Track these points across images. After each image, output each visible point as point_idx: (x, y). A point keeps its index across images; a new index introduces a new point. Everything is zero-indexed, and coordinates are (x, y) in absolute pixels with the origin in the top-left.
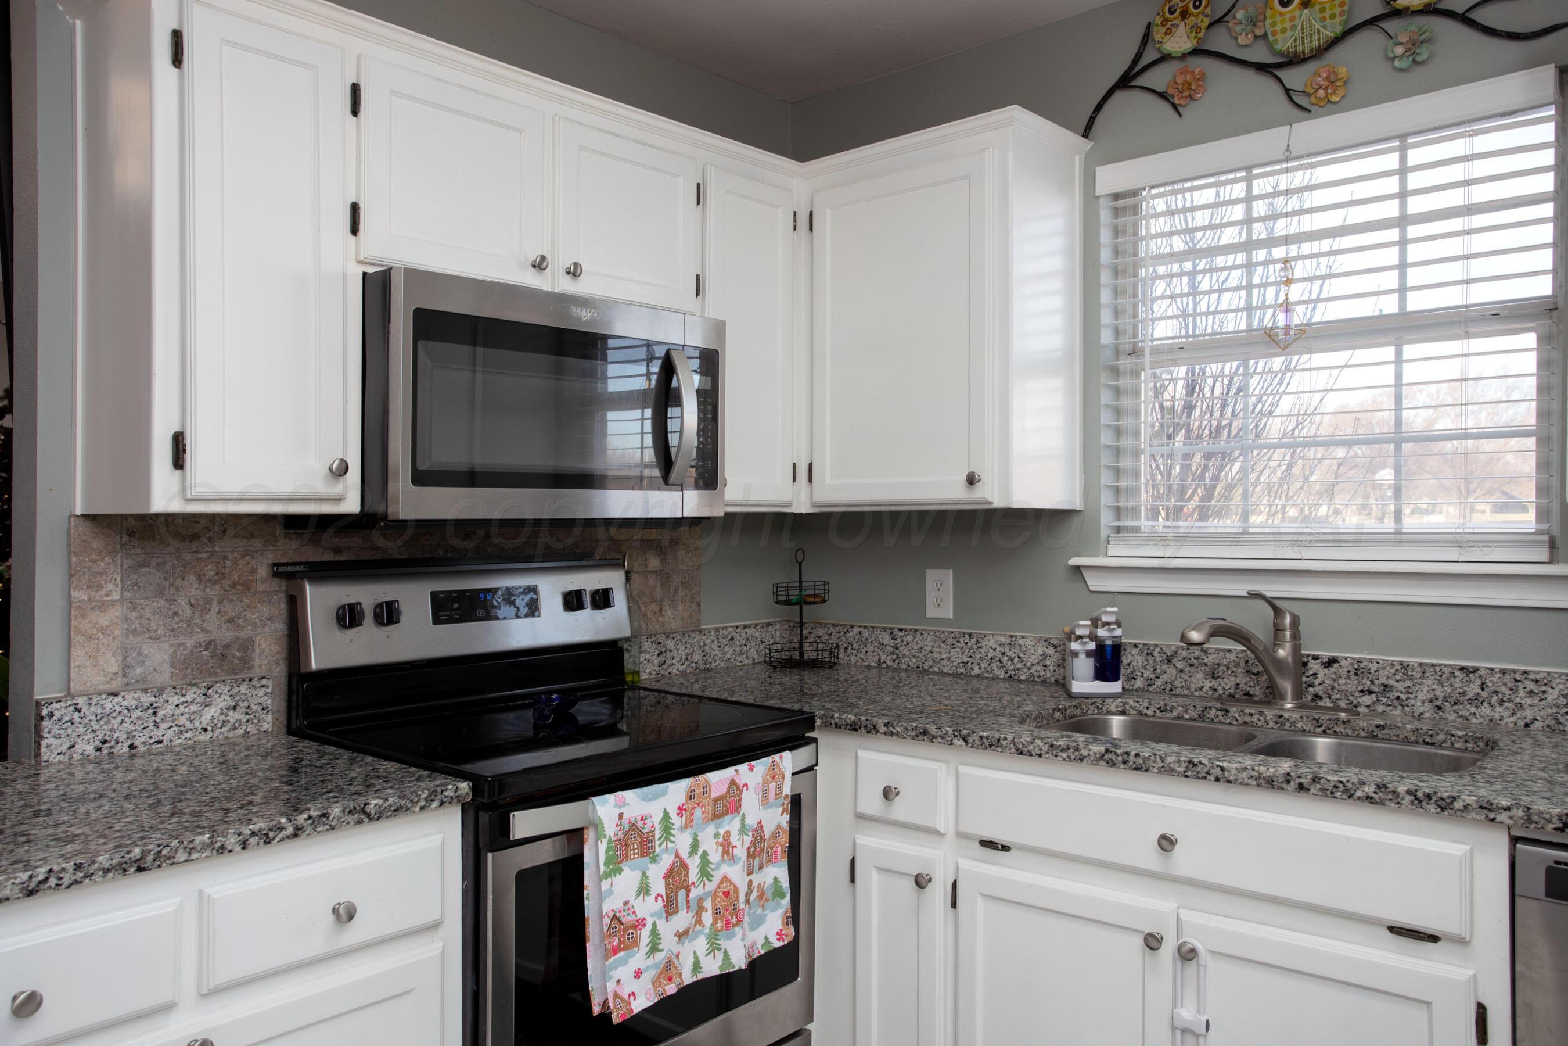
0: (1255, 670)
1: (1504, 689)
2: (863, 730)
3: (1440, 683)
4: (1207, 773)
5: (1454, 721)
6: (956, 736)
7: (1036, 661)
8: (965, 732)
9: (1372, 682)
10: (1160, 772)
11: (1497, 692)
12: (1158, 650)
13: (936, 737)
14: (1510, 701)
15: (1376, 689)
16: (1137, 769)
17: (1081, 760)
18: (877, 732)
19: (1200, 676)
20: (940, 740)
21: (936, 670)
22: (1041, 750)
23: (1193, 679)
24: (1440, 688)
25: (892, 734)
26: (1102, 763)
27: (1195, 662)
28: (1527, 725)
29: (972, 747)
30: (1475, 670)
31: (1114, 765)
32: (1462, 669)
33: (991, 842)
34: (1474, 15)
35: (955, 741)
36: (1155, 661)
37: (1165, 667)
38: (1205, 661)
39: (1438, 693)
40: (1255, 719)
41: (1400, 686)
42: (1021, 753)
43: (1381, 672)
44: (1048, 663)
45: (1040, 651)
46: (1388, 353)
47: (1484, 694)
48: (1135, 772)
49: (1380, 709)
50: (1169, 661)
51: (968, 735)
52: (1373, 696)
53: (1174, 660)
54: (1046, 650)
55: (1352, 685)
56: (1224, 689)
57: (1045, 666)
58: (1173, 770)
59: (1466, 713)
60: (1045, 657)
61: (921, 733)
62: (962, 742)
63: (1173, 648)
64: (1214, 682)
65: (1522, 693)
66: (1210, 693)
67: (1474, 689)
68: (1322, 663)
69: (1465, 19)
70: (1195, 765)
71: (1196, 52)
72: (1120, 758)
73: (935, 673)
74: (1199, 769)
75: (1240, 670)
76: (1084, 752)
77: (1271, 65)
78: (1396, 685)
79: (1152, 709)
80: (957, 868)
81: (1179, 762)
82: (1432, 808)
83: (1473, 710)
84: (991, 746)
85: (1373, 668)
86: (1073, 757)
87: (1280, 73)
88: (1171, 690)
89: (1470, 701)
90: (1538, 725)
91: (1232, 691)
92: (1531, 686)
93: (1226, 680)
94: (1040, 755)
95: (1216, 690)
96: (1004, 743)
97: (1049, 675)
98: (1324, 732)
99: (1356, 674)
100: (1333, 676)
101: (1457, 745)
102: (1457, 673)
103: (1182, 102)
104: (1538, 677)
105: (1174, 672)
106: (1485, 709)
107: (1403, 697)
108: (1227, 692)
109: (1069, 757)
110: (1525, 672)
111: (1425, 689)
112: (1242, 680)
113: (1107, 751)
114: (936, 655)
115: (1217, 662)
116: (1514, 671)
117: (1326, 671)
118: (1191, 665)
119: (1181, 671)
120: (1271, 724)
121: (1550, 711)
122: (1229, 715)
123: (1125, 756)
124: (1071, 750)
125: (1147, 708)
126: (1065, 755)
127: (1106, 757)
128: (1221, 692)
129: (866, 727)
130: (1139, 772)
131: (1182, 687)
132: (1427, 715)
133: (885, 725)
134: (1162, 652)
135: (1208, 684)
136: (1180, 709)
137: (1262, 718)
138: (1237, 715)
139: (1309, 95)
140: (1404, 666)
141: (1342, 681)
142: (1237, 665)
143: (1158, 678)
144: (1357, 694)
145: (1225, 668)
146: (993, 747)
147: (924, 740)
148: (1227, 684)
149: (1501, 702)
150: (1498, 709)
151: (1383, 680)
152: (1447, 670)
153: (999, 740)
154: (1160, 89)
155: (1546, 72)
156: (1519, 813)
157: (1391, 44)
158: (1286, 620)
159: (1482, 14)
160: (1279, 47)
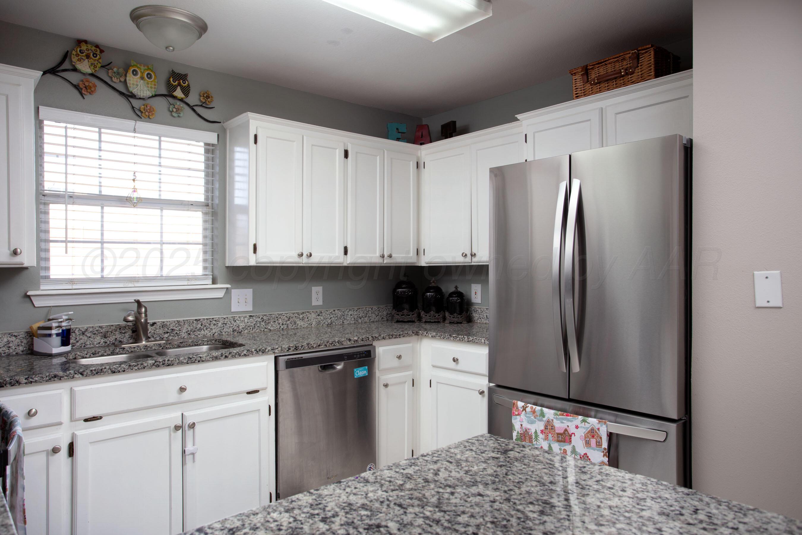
0: (124, 332)
1: (207, 325)
2: (8, 385)
3: (190, 326)
4: (195, 360)
5: (194, 338)
6: (75, 374)
7: (3, 345)
8: (81, 370)
9: (168, 329)
10: (178, 364)
11: (205, 326)
12: (77, 330)
13: (63, 377)
14: (209, 328)
15: (169, 331)
16: (168, 365)
17: (144, 368)
18: (20, 384)
19: (99, 338)
20: (66, 378)
22: (124, 368)
23: (95, 340)
24: (189, 327)
25: (31, 382)
26: (154, 367)
27: (96, 332)
28: (213, 335)
29: (86, 376)
30: (200, 320)
31: (159, 366)
32: (196, 320)
33: (94, 417)
34: (195, 108)
35: (76, 376)
36: (76, 335)
37: (81, 337)
38: (101, 331)
39: (189, 329)
40: (136, 349)
41: (177, 329)
42: (114, 372)
43: (171, 325)
44: (11, 345)
45: (5, 340)
47: (202, 327)
48: (168, 367)
49: (171, 338)
50: (83, 334)
51: (84, 371)
52: (168, 334)
53: (86, 333)
54: (9, 339)
55: (161, 331)
56: (110, 341)
57: (9, 347)
58: (183, 362)
59: (197, 334)
60: (9, 342)
61: (52, 377)
62: (80, 375)
63: (85, 328)
64: (105, 339)
65: (212, 325)
66: (104, 344)
67: (199, 326)
68: (150, 325)
69: (192, 108)
70: (191, 358)
71: (92, 75)
72: (161, 363)
74: (192, 359)
75: (117, 333)
76: (145, 365)
77: (127, 95)
78: (176, 328)
79: (89, 354)
80: (74, 436)
81: (185, 359)
83: (199, 333)
84: (97, 373)
85: (168, 324)
86: (140, 368)
87: (131, 100)
88: (85, 346)
89: (198, 330)
90: (216, 334)
91: (114, 342)
92: (214, 322)
93: (111, 338)
94: (124, 371)
95: (106, 342)
96: (105, 370)
97: (11, 351)
98: (163, 348)
99: (163, 327)
100: (154, 329)
101: (205, 344)
102: (194, 322)
103: (86, 93)
104: (216, 319)
105: (86, 338)
106: (202, 332)
107: (178, 332)
108: (111, 343)
109: (138, 368)
110: (213, 318)
111: (185, 328)
113: (156, 362)
115: (107, 331)
116: (210, 319)
117: (152, 327)
118: (94, 334)
119: (90, 337)
120: (142, 350)
121: (219, 329)
122: (125, 350)
123: (164, 362)
124: (140, 365)
125: (86, 354)
126: (136, 368)
127: (155, 364)
128: (108, 343)
129: (10, 383)
130: (169, 366)
131: (90, 344)
132: (186, 337)
133: (26, 379)
134: (80, 330)
135: (102, 341)
136: (103, 351)
137: (139, 348)
138: (128, 349)
139: (142, 112)
140: (178, 322)
141: (157, 330)
142: (116, 331)
143: (78, 342)
144: (163, 334)
145: (110, 333)
146: (99, 373)
147: (55, 380)
148: (112, 339)
149: (207, 329)
150: (206, 331)
151: (172, 328)
152: (191, 321)
153: (102, 370)
154: (75, 83)
155: (216, 134)
156: (280, 349)
157: (171, 106)
158: (143, 310)
159: (197, 109)
160: (131, 89)
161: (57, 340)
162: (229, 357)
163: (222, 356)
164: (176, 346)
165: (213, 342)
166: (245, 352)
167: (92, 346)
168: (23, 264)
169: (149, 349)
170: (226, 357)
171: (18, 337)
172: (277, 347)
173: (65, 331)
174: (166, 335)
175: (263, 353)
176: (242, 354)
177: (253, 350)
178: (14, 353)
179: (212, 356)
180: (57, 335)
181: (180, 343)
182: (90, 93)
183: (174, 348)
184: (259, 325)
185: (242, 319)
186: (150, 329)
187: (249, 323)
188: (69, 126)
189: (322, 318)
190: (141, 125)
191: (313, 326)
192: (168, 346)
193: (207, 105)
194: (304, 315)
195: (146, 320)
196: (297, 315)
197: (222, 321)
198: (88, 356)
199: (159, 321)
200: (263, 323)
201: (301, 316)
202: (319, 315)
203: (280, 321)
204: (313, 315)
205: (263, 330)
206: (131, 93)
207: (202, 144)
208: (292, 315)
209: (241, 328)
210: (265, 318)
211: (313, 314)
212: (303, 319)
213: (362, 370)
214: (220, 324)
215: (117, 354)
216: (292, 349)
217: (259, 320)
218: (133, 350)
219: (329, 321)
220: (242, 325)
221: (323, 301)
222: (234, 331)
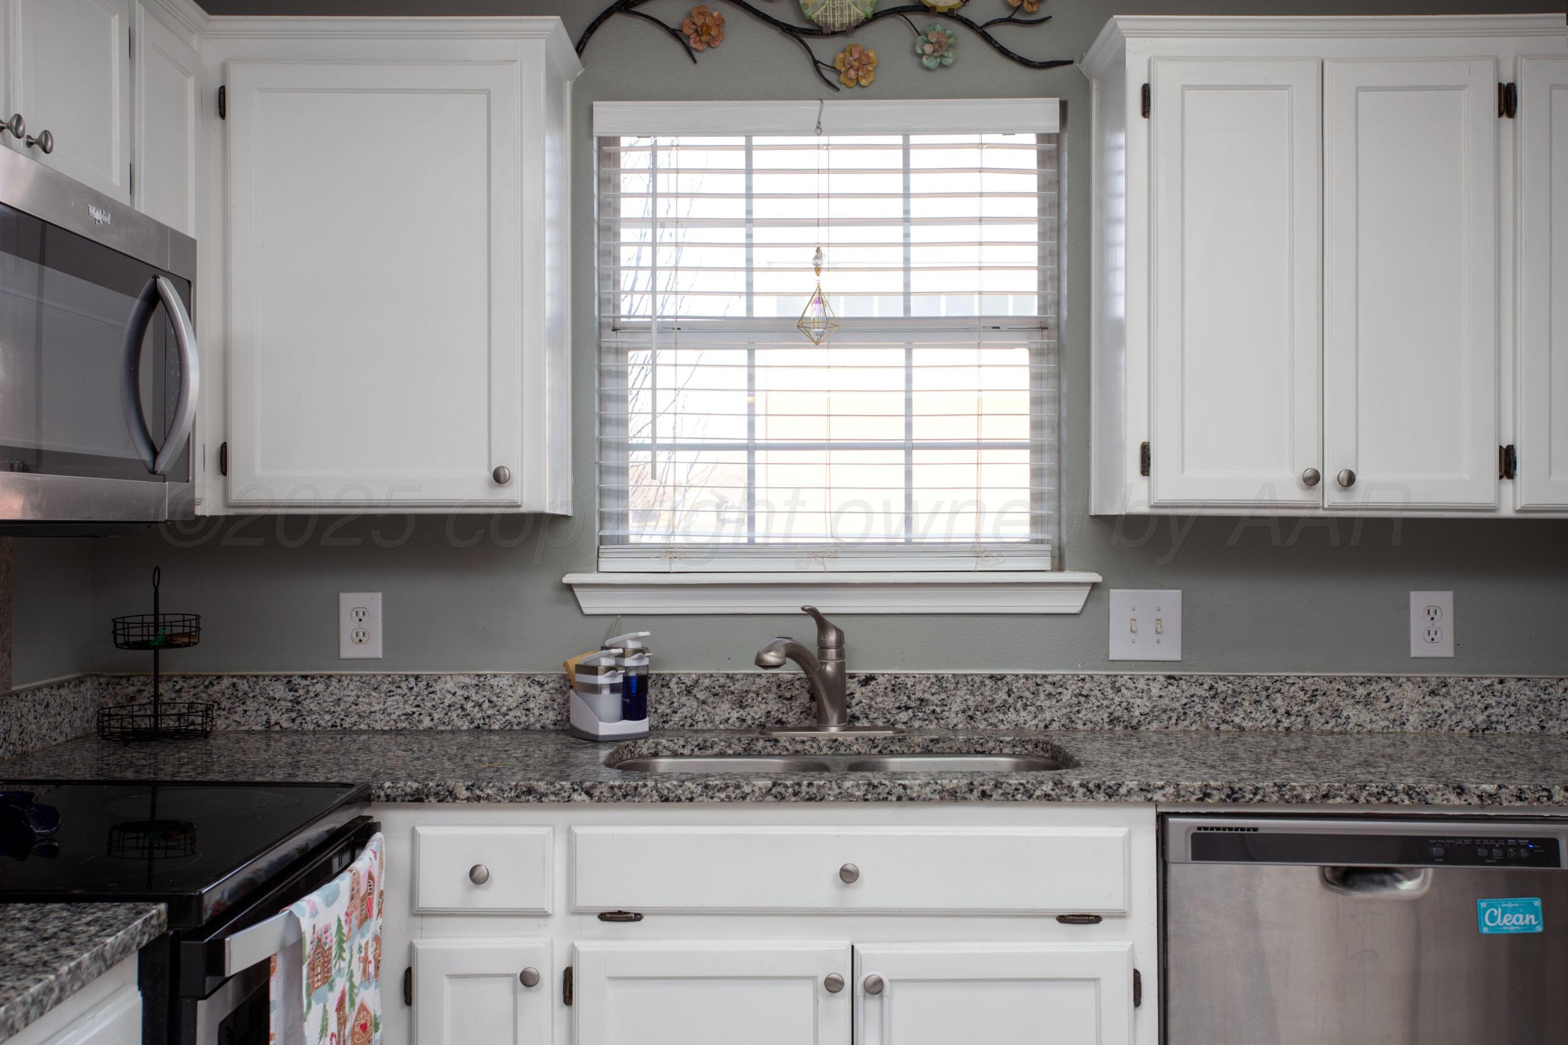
0: (788, 695)
1: (1027, 694)
2: (432, 799)
3: (972, 693)
4: (888, 793)
5: (984, 730)
6: (575, 790)
7: (515, 704)
8: (588, 784)
9: (909, 697)
10: (837, 798)
11: (1021, 697)
12: (675, 680)
13: (546, 795)
14: (1032, 704)
15: (913, 705)
16: (810, 799)
17: (744, 798)
18: (456, 798)
19: (725, 706)
20: (552, 798)
21: (363, 727)
22: (692, 792)
23: (718, 711)
24: (972, 698)
25: (479, 798)
26: (769, 798)
27: (720, 690)
28: (1046, 727)
29: (599, 800)
30: (1003, 677)
31: (783, 798)
32: (991, 677)
33: (620, 912)
34: (991, 31)
35: (575, 796)
36: (671, 693)
37: (683, 699)
38: (732, 689)
39: (970, 703)
40: (807, 746)
41: (935, 699)
42: (667, 800)
43: (918, 687)
44: (531, 705)
45: (520, 691)
47: (1011, 700)
48: (808, 803)
49: (917, 724)
50: (689, 692)
51: (594, 787)
52: (910, 711)
53: (695, 691)
54: (528, 689)
55: (889, 703)
56: (753, 718)
57: (528, 710)
58: (852, 795)
59: (994, 720)
60: (527, 698)
61: (523, 793)
62: (584, 797)
63: (694, 676)
64: (742, 712)
65: (1042, 696)
66: (738, 724)
67: (1002, 695)
68: (859, 682)
69: (982, 32)
70: (875, 787)
72: (790, 790)
73: (364, 732)
74: (880, 790)
75: (771, 696)
76: (747, 789)
77: (800, 30)
78: (932, 698)
79: (690, 747)
80: (573, 952)
81: (858, 786)
82: (1101, 797)
83: (1001, 716)
84: (625, 796)
85: (910, 684)
86: (733, 796)
87: (810, 41)
88: (692, 725)
89: (998, 708)
90: (1055, 725)
91: (762, 720)
92: (1049, 688)
93: (755, 708)
94: (691, 800)
95: (744, 720)
96: (644, 790)
97: (532, 720)
98: (880, 752)
99: (893, 691)
100: (871, 694)
101: (1005, 751)
102: (987, 682)
103: (698, 46)
104: (1056, 679)
105: (695, 704)
106: (1012, 715)
107: (938, 710)
108: (757, 722)
109: (728, 797)
110: (1045, 676)
111: (959, 700)
112: (774, 706)
113: (774, 785)
114: (362, 708)
115: (745, 688)
116: (1036, 676)
117: (863, 689)
118: (716, 695)
119: (704, 702)
120: (825, 750)
121: (1065, 711)
122: (779, 745)
123: (797, 787)
124: (731, 789)
125: (683, 747)
126: (723, 795)
127: (774, 791)
128: (750, 722)
129: (437, 794)
130: (813, 803)
131: (705, 721)
132: (960, 726)
133: (467, 789)
134: (680, 681)
135: (735, 715)
136: (723, 744)
137: (815, 745)
138: (787, 744)
139: (839, 72)
140: (939, 678)
141: (879, 699)
142: (768, 691)
143: (675, 712)
144: (894, 711)
145: (754, 695)
146: (629, 798)
147: (528, 801)
148: (757, 712)
149: (1025, 706)
150: (1023, 713)
151: (919, 695)
152: (978, 680)
153: (636, 788)
154: (672, 26)
155: (1053, 104)
156: (1170, 790)
157: (920, 39)
158: (832, 637)
159: (998, 33)
160: (808, 12)
161: (610, 703)
162: (995, 797)
163: (971, 791)
164: (918, 750)
165: (1030, 747)
166: (1047, 787)
167: (709, 726)
168: (519, 506)
169: (843, 749)
170: (984, 795)
171: (546, 687)
172: (1160, 783)
173: (634, 681)
174: (904, 716)
175: (1110, 796)
176: (1038, 793)
177: (1075, 783)
178: (538, 726)
179: (939, 787)
180: (614, 688)
181: (932, 741)
182: (708, 44)
183: (913, 754)
184: (1198, 708)
185: (1141, 684)
186: (860, 694)
187: (1166, 701)
188: (663, 141)
189: (1448, 704)
190: (837, 108)
191: (1408, 727)
192: (896, 747)
193: (1032, 13)
194: (1374, 687)
195: (841, 667)
196: (1342, 686)
197: (1073, 687)
198: (686, 751)
199: (884, 671)
200: (1216, 705)
201: (1361, 691)
202: (1433, 693)
203: (1278, 701)
204: (1411, 692)
205: (1213, 725)
206: (810, 21)
207: (1031, 139)
208: (1324, 686)
209: (1137, 713)
210: (1221, 687)
211: (1408, 686)
212: (1368, 701)
213: (1514, 911)
214: (1067, 696)
215: (759, 755)
216: (1217, 796)
217: (1201, 692)
218: (799, 747)
219: (1480, 718)
220: (1141, 705)
221: (1457, 645)
222: (1113, 720)
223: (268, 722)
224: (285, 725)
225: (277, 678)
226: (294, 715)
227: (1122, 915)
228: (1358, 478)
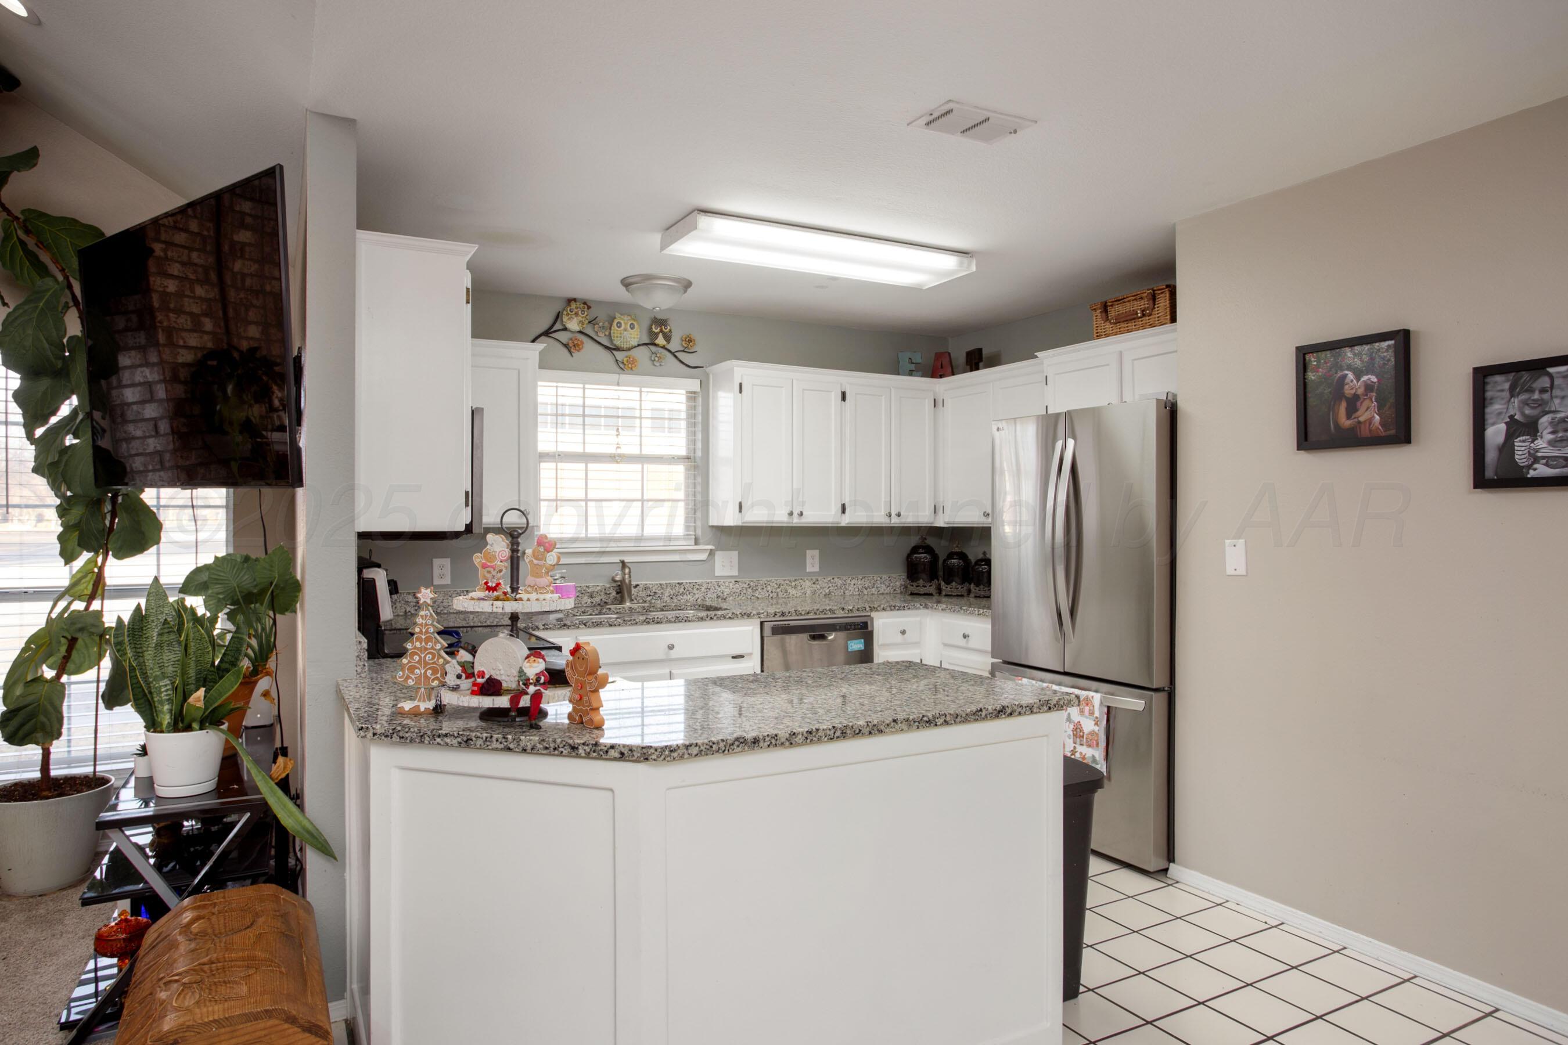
0: (609, 592)
1: (690, 589)
3: (672, 590)
4: (682, 620)
5: (677, 602)
9: (651, 592)
10: (666, 622)
11: (688, 590)
14: (692, 592)
15: (651, 594)
16: (658, 623)
17: (636, 623)
18: (539, 629)
19: (586, 598)
23: (583, 599)
26: (645, 623)
27: (584, 592)
28: (696, 600)
30: (682, 583)
32: (678, 583)
34: (676, 354)
35: (580, 626)
38: (588, 591)
39: (672, 593)
40: (621, 610)
41: (660, 592)
42: (611, 626)
43: (654, 588)
46: (640, 466)
47: (685, 591)
49: (653, 601)
52: (651, 597)
55: (644, 594)
56: (596, 601)
58: (671, 621)
59: (679, 598)
62: (584, 626)
64: (592, 600)
65: (695, 590)
66: (591, 604)
67: (682, 590)
68: (634, 587)
69: (673, 354)
71: (580, 332)
72: (652, 620)
74: (679, 619)
75: (603, 593)
76: (637, 621)
77: (611, 348)
78: (658, 592)
82: (746, 617)
83: (682, 597)
85: (651, 587)
87: (615, 352)
89: (681, 594)
90: (699, 600)
91: (599, 602)
92: (697, 587)
94: (619, 625)
95: (593, 602)
99: (646, 589)
100: (638, 591)
101: (688, 608)
102: (677, 585)
103: (574, 351)
104: (699, 583)
105: (575, 597)
106: (685, 596)
107: (661, 596)
109: (632, 623)
110: (696, 583)
111: (668, 592)
112: (603, 597)
115: (593, 591)
116: (693, 583)
117: (635, 589)
118: (582, 594)
119: (578, 597)
120: (628, 611)
121: (702, 594)
122: (612, 610)
124: (633, 620)
127: (646, 620)
129: (532, 628)
132: (668, 601)
135: (589, 601)
136: (591, 611)
137: (624, 610)
138: (614, 610)
139: (625, 365)
140: (661, 585)
141: (641, 593)
142: (602, 591)
144: (646, 597)
145: (597, 593)
147: (564, 629)
148: (597, 599)
149: (689, 593)
150: (689, 596)
151: (654, 591)
152: (674, 585)
154: (565, 343)
155: (698, 381)
156: (765, 614)
157: (654, 355)
158: (627, 571)
159: (679, 355)
160: (615, 342)
162: (715, 618)
163: (708, 618)
165: (697, 607)
166: (730, 615)
167: (580, 605)
169: (633, 609)
170: (711, 618)
172: (762, 612)
174: (649, 599)
175: (748, 617)
176: (727, 617)
177: (738, 613)
179: (698, 617)
181: (664, 606)
182: (578, 351)
183: (657, 611)
184: (745, 591)
185: (727, 584)
186: (634, 591)
187: (735, 589)
188: (560, 384)
189: (818, 587)
190: (624, 377)
191: (807, 595)
192: (652, 609)
193: (689, 349)
194: (797, 582)
195: (630, 581)
196: (788, 582)
197: (705, 586)
198: (578, 614)
199: (642, 583)
200: (750, 590)
201: (793, 584)
202: (814, 583)
203: (769, 588)
204: (808, 583)
205: (749, 597)
206: (615, 345)
207: (684, 392)
208: (783, 582)
209: (725, 594)
210: (752, 584)
211: (807, 581)
212: (795, 587)
213: (857, 644)
214: (703, 589)
215: (604, 614)
216: (778, 615)
217: (746, 586)
218: (618, 611)
219: (827, 591)
220: (727, 591)
221: (820, 567)
222: (718, 597)
223: (406, 611)
224: (413, 612)
225: (409, 593)
226: (416, 608)
227: (751, 654)
228: (804, 513)
